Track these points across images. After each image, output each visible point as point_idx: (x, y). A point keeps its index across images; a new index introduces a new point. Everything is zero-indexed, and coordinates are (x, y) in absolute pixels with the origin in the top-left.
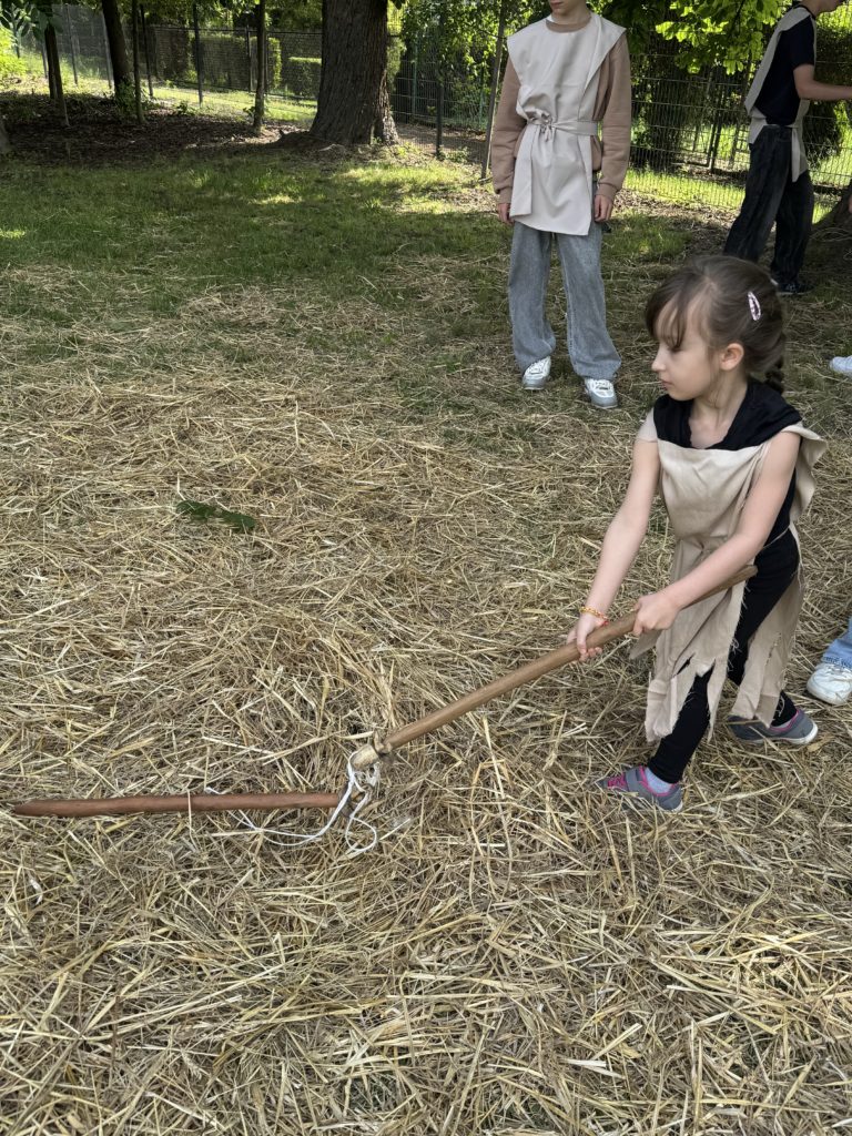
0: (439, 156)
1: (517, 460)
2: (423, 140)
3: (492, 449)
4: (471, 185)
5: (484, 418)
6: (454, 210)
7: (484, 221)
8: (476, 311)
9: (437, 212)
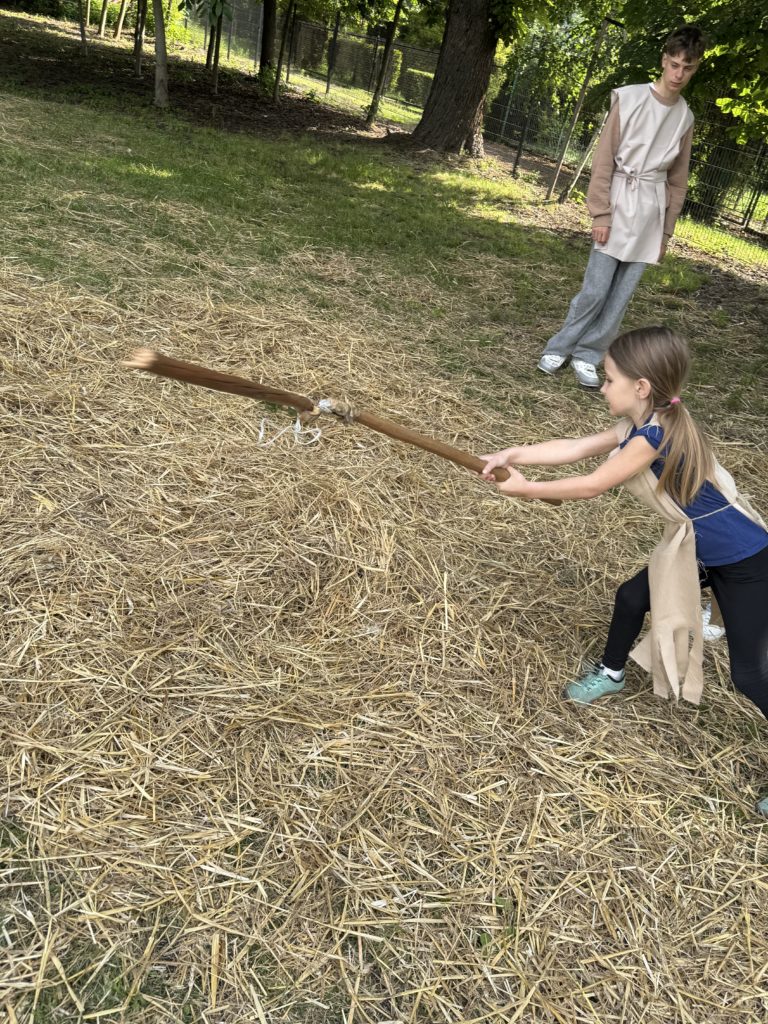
0: (514, 174)
1: (518, 421)
2: (505, 158)
4: (535, 204)
5: (499, 386)
6: (516, 222)
7: (539, 235)
8: (514, 305)
9: (501, 220)
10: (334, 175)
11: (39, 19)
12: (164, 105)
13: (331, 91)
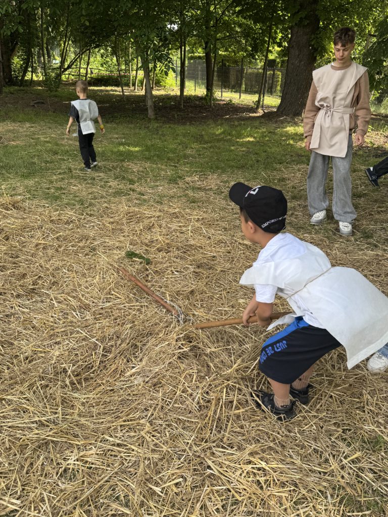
10: (229, 137)
11: (109, 88)
12: (153, 117)
13: (242, 97)
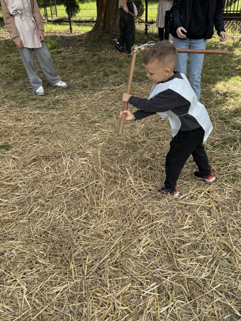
1: (62, 109)
3: (52, 108)
